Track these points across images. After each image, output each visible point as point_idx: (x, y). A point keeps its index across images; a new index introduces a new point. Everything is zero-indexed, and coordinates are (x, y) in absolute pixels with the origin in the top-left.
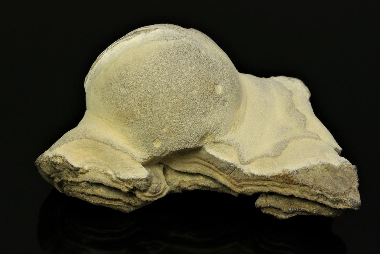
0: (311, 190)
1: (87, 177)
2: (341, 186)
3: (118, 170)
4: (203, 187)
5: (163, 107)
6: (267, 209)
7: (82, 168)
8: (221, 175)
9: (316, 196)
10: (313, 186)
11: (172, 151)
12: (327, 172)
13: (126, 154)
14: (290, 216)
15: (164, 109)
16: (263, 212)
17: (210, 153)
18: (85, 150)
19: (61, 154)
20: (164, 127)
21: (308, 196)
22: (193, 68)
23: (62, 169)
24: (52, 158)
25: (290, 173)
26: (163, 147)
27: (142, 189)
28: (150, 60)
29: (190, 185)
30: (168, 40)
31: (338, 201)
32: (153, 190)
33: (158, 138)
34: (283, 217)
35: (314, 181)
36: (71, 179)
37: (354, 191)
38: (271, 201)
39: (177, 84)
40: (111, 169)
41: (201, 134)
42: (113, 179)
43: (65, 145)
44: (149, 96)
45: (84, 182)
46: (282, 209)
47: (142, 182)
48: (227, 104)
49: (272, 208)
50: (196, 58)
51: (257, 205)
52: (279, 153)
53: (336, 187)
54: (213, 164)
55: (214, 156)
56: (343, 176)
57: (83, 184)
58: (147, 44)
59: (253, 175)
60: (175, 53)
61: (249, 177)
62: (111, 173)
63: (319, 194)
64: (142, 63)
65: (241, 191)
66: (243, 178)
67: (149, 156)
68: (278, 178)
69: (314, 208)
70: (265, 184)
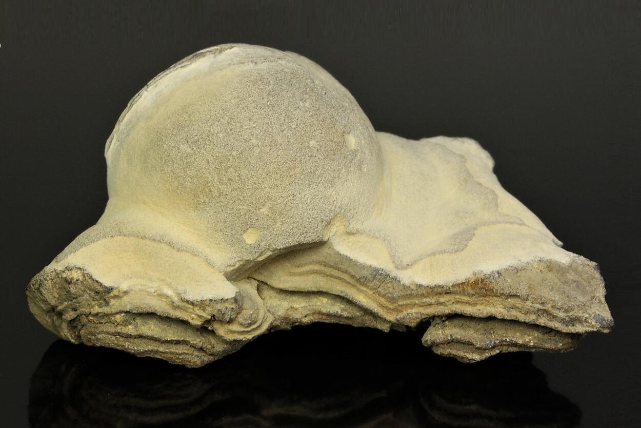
0: (526, 304)
1: (127, 303)
2: (576, 295)
3: (183, 286)
4: (329, 315)
5: (260, 171)
6: (445, 346)
7: (117, 288)
8: (361, 291)
9: (534, 314)
10: (528, 296)
11: (277, 249)
12: (550, 273)
13: (196, 258)
14: (487, 355)
15: (261, 174)
16: (439, 353)
17: (342, 253)
18: (121, 256)
19: (79, 265)
20: (263, 205)
21: (520, 314)
22: (307, 104)
23: (81, 292)
24: (64, 272)
25: (487, 276)
26: (262, 241)
27: (227, 318)
28: (229, 94)
29: (306, 314)
30: (256, 63)
31: (574, 321)
32: (247, 320)
33: (252, 226)
34: (477, 357)
35: (530, 287)
36: (97, 309)
37: (599, 302)
38: (452, 331)
39: (283, 131)
40: (170, 286)
41: (327, 216)
42: (173, 303)
43: (84, 249)
44: (234, 153)
45: (121, 312)
46: (474, 343)
47: (227, 305)
48: (365, 169)
49: (456, 342)
50: (308, 89)
51: (426, 341)
52: (463, 245)
53: (568, 297)
54: (346, 272)
55: (349, 258)
56: (579, 278)
57: (118, 316)
58: (220, 70)
59: (420, 286)
60: (272, 82)
61: (412, 290)
62: (170, 292)
63: (539, 310)
64: (216, 100)
65: (398, 317)
66: (402, 294)
67: (236, 260)
68: (465, 287)
69: (530, 338)
70: (442, 300)
